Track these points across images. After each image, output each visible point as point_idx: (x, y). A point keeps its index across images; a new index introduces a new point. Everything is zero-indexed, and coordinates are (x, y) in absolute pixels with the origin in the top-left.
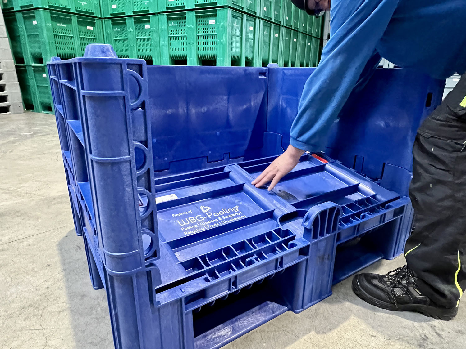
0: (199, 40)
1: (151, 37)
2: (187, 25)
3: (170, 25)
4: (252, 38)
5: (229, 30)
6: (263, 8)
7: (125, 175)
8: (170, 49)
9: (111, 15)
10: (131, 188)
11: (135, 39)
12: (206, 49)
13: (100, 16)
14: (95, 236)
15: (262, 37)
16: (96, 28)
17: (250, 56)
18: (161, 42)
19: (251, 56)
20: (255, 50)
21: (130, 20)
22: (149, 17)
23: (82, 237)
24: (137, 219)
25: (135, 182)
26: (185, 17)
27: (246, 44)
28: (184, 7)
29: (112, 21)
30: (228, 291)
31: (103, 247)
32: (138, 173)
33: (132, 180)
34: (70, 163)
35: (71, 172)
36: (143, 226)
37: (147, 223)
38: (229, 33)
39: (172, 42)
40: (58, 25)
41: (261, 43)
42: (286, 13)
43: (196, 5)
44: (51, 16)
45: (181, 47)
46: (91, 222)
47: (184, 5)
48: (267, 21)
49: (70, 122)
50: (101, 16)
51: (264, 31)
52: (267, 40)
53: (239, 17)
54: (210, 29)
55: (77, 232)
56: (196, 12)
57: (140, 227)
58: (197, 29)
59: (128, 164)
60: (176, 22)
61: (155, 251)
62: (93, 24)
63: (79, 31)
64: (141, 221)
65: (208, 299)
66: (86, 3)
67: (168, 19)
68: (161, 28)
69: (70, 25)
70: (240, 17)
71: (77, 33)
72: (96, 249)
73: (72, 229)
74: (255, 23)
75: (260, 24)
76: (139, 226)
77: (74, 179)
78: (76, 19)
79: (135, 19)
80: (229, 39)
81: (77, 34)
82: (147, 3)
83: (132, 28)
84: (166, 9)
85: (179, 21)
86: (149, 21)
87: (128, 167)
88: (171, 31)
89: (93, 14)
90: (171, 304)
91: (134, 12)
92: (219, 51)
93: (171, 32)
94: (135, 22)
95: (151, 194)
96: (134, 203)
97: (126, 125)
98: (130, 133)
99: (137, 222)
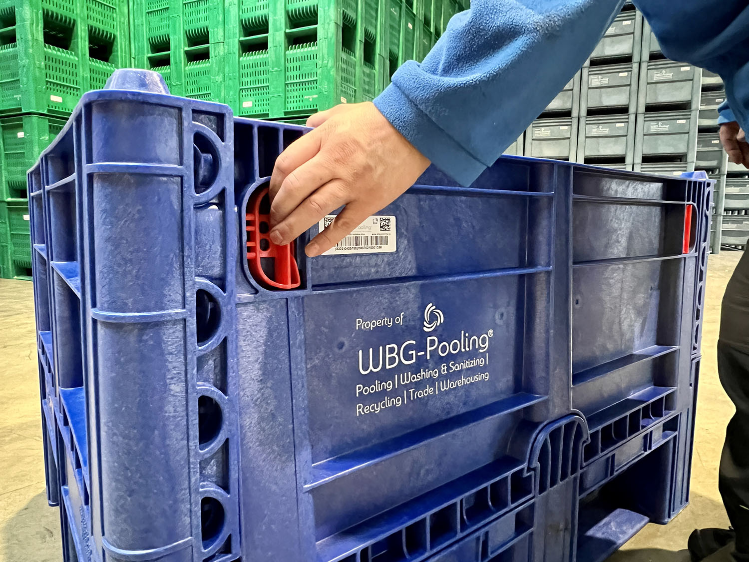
7: (171, 354)
10: (183, 384)
14: (85, 507)
23: (58, 508)
24: (192, 460)
25: (193, 369)
31: (103, 534)
32: (200, 348)
33: (186, 365)
34: (50, 354)
35: (50, 372)
36: (204, 477)
37: (212, 469)
46: (80, 473)
55: (49, 499)
57: (196, 480)
59: (180, 327)
64: (200, 463)
72: (85, 539)
73: (40, 491)
76: (195, 478)
77: (54, 385)
87: (180, 334)
95: (226, 398)
96: (187, 420)
97: (181, 238)
98: (189, 256)
99: (192, 466)
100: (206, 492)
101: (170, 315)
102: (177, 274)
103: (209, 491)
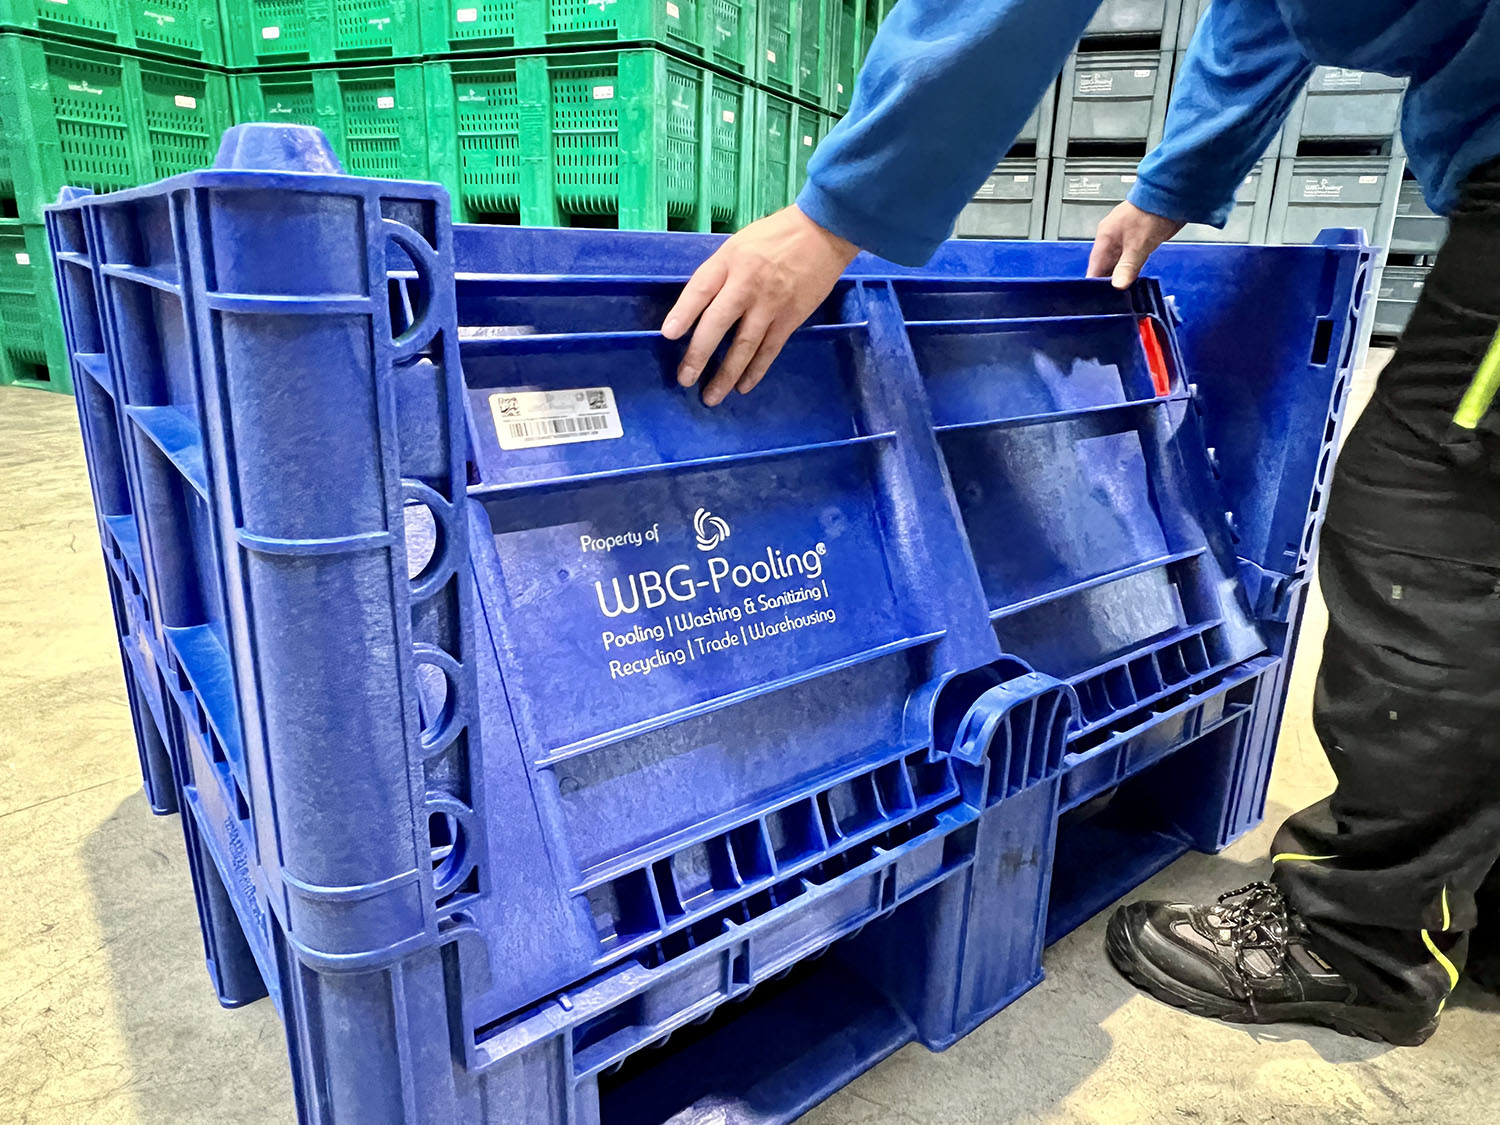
0: (562, 151)
1: (397, 136)
2: (520, 101)
3: (462, 99)
4: (733, 148)
5: (660, 121)
6: (765, 54)
7: (371, 601)
8: (464, 178)
9: (261, 59)
10: (392, 647)
11: (344, 143)
12: (584, 179)
13: (220, 63)
15: (764, 145)
16: (209, 101)
17: (727, 204)
18: (431, 153)
19: (729, 205)
20: (742, 187)
21: (326, 80)
22: (391, 72)
24: (411, 759)
25: (406, 624)
26: (514, 73)
27: (714, 166)
28: (510, 41)
29: (263, 79)
30: (718, 994)
31: (282, 864)
32: (415, 591)
33: (394, 618)
34: (134, 560)
35: (137, 590)
36: (431, 784)
37: (444, 771)
38: (658, 130)
39: (469, 153)
40: (74, 87)
41: (761, 164)
42: (835, 72)
43: (550, 38)
44: (49, 59)
45: (500, 170)
46: (225, 770)
47: (510, 35)
48: (779, 95)
49: (137, 413)
50: (225, 60)
51: (769, 125)
52: (779, 154)
53: (690, 79)
54: (596, 113)
55: (153, 803)
56: (549, 58)
57: (419, 788)
58: (554, 114)
59: (380, 559)
60: (482, 87)
61: (475, 871)
62: (197, 90)
63: (148, 113)
64: (425, 764)
65: (651, 1028)
66: (170, 19)
67: (457, 80)
68: (433, 109)
69: (113, 90)
70: (693, 80)
71: (140, 117)
72: (240, 867)
74: (740, 100)
75: (756, 103)
76: (418, 783)
77: (147, 615)
78: (138, 70)
79: (341, 75)
80: (659, 150)
81: (141, 123)
82: (385, 25)
83: (335, 107)
84: (448, 46)
85: (492, 87)
86: (391, 85)
87: (382, 571)
88: (465, 117)
89: (198, 54)
90: (524, 1057)
91: (339, 54)
92: (626, 187)
93: (465, 122)
94: (345, 87)
95: (461, 666)
96: (401, 701)
97: (375, 419)
98: (389, 448)
99: (412, 768)
100: (436, 805)
101: (364, 541)
102: (371, 477)
103: (440, 804)
